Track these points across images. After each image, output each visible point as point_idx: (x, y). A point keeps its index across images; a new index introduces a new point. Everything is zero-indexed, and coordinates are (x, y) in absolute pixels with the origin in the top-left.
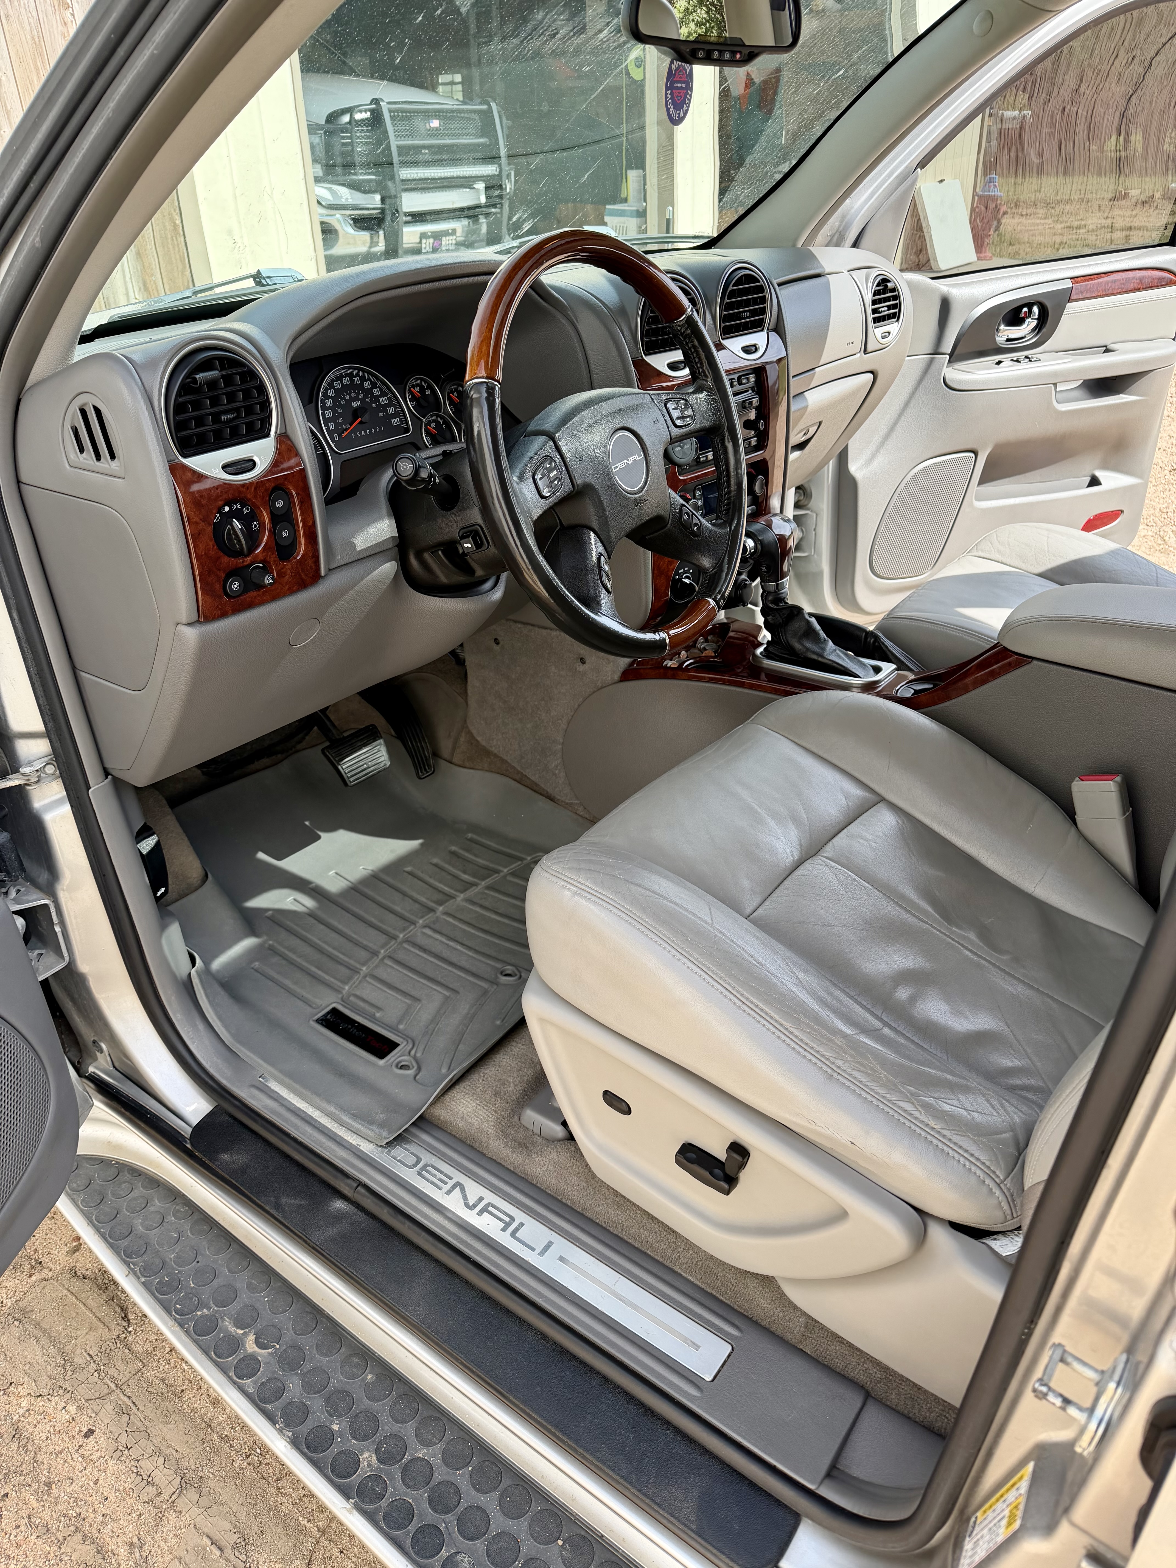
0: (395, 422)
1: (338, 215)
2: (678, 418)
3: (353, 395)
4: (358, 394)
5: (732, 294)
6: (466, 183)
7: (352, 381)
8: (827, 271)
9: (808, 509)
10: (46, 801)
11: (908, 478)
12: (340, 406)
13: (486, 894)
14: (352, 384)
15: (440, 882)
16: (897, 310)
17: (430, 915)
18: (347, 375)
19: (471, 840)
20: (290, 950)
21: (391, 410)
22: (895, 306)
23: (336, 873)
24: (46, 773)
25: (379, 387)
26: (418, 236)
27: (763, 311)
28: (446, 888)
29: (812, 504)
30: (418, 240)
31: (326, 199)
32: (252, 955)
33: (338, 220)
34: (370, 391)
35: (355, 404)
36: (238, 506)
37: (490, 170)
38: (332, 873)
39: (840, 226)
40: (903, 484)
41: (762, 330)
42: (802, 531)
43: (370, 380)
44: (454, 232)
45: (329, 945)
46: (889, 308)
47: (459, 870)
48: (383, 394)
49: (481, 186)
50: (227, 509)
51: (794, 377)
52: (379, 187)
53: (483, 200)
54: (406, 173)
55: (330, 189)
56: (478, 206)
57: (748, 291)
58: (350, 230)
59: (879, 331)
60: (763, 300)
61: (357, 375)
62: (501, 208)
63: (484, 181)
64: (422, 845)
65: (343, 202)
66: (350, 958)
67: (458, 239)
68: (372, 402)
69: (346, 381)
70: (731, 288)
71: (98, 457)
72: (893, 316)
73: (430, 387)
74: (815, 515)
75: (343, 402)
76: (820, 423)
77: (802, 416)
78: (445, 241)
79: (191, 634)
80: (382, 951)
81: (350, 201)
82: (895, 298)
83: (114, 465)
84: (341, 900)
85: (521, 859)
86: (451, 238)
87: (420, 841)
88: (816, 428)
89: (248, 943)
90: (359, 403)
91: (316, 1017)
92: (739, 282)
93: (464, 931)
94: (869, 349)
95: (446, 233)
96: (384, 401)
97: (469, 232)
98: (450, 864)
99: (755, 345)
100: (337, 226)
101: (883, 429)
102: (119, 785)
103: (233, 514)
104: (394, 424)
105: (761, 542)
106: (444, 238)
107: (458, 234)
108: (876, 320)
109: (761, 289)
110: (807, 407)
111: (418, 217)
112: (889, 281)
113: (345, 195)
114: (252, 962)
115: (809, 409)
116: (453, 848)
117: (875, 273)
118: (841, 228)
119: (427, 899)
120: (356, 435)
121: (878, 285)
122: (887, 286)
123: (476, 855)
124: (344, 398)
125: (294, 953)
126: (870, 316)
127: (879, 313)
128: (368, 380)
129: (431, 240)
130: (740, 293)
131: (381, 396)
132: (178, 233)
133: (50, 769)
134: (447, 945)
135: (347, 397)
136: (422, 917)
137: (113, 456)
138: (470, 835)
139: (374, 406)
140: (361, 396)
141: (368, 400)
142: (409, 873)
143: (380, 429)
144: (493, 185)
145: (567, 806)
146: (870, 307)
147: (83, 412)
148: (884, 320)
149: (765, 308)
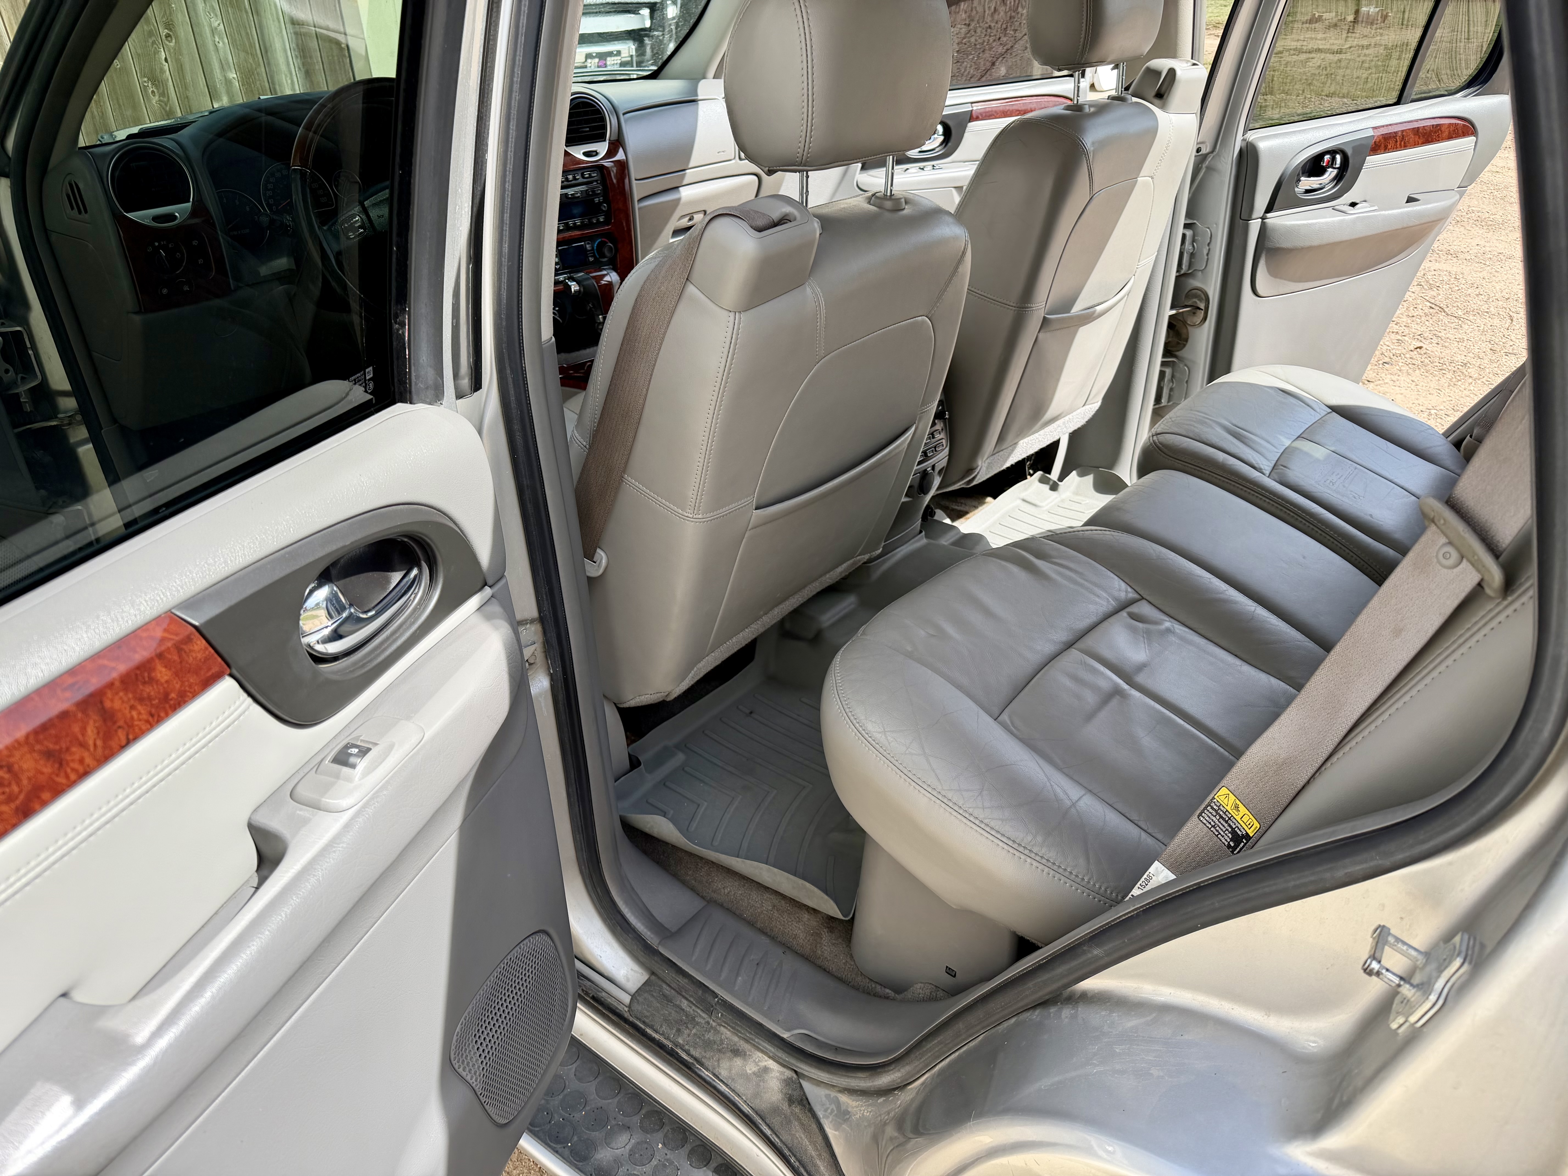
10: (78, 439)
24: (76, 420)
26: (584, 56)
30: (584, 60)
50: (157, 244)
53: (648, 24)
62: (663, 31)
63: (648, 7)
67: (623, 60)
71: (80, 212)
78: (610, 61)
79: (137, 319)
83: (87, 216)
86: (616, 58)
95: (610, 54)
99: (596, 151)
102: (124, 431)
103: (160, 247)
105: (583, 286)
106: (609, 59)
107: (623, 55)
129: (597, 60)
132: (345, 56)
133: (79, 418)
137: (86, 212)
147: (71, 185)
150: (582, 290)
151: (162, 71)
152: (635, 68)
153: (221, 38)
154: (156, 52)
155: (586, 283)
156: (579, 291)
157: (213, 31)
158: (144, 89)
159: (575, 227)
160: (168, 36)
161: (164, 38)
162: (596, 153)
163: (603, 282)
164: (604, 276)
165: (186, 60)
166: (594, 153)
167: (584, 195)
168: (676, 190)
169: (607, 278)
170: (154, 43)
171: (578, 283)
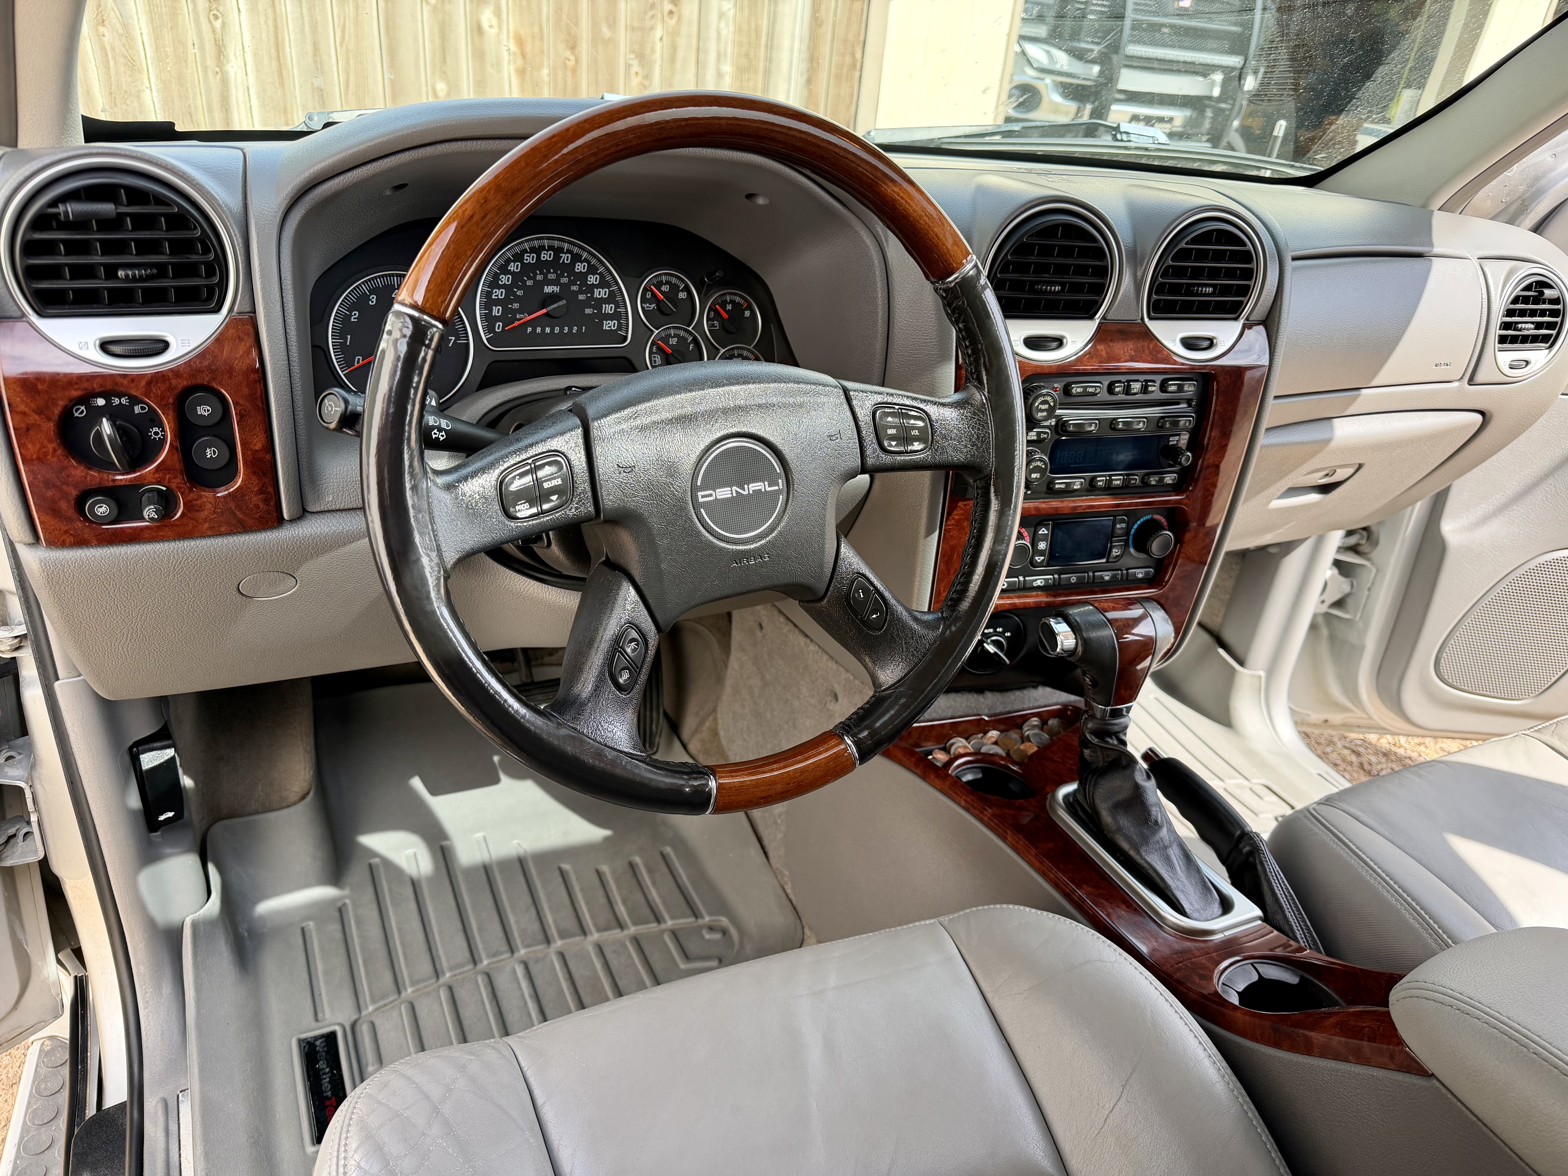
0: (609, 325)
1: (1048, 80)
2: (892, 438)
3: (552, 276)
4: (559, 277)
5: (1183, 255)
6: (1204, 70)
7: (557, 257)
8: (1437, 250)
9: (1368, 559)
11: (1532, 565)
12: (524, 287)
13: (625, 947)
14: (555, 264)
15: (587, 903)
16: (1554, 332)
17: (539, 947)
18: (551, 248)
19: (664, 857)
20: (358, 922)
21: (608, 309)
22: (1550, 326)
23: (485, 838)
25: (601, 274)
27: (1245, 291)
28: (587, 916)
29: (1376, 554)
31: (1037, 61)
32: (317, 910)
33: (1046, 86)
34: (583, 276)
35: (548, 289)
36: (124, 401)
37: (1234, 61)
38: (479, 835)
39: (1525, 192)
40: (1522, 570)
41: (1236, 319)
42: (1352, 586)
43: (589, 262)
44: (1171, 120)
45: (401, 937)
46: (1539, 326)
47: (621, 895)
48: (603, 284)
49: (1218, 77)
51: (1276, 397)
52: (1103, 60)
54: (1134, 49)
55: (1048, 52)
56: (1210, 98)
57: (1219, 256)
58: (1057, 98)
59: (1506, 357)
60: (1249, 274)
61: (568, 251)
63: (1223, 72)
64: (607, 839)
65: (1058, 67)
66: (407, 965)
67: (1175, 129)
68: (580, 292)
69: (546, 256)
70: (1183, 245)
72: (1545, 339)
73: (687, 289)
74: (1374, 571)
75: (530, 283)
76: (1360, 466)
77: (1317, 452)
80: (448, 975)
81: (1066, 69)
82: (1554, 313)
84: (461, 879)
85: (696, 914)
87: (607, 833)
88: (1351, 471)
89: (324, 892)
90: (556, 289)
91: (304, 1036)
92: (1205, 237)
93: (561, 991)
94: (1480, 377)
96: (601, 293)
97: (1189, 122)
98: (617, 881)
100: (1043, 90)
101: (1513, 486)
104: (606, 327)
108: (1503, 340)
109: (1247, 257)
110: (1328, 441)
111: (1133, 97)
112: (1550, 286)
113: (1062, 60)
114: (308, 918)
115: (1334, 444)
116: (638, 860)
117: (1526, 269)
118: (1526, 195)
119: (555, 921)
120: (534, 330)
121: (1528, 288)
122: (1542, 293)
123: (654, 883)
124: (534, 278)
125: (358, 928)
126: (1495, 331)
127: (1516, 329)
128: (586, 260)
130: (1202, 255)
131: (597, 286)
134: (526, 1003)
135: (539, 277)
136: (527, 946)
138: (668, 850)
139: (581, 297)
140: (564, 280)
141: (575, 288)
142: (562, 873)
143: (580, 329)
144: (1235, 77)
145: (776, 874)
146: (1498, 317)
148: (1523, 342)
149: (1249, 286)
150: (1080, 649)
151: (653, 51)
152: (1273, 160)
153: (727, 25)
154: (652, 28)
155: (1094, 634)
156: (1072, 652)
157: (721, 15)
158: (628, 67)
159: (1109, 490)
160: (671, 12)
161: (666, 14)
162: (1211, 343)
163: (1131, 638)
164: (1136, 621)
165: (682, 42)
166: (1206, 344)
167: (1153, 426)
168: (1326, 422)
169: (1143, 630)
170: (653, 17)
171: (1075, 628)
